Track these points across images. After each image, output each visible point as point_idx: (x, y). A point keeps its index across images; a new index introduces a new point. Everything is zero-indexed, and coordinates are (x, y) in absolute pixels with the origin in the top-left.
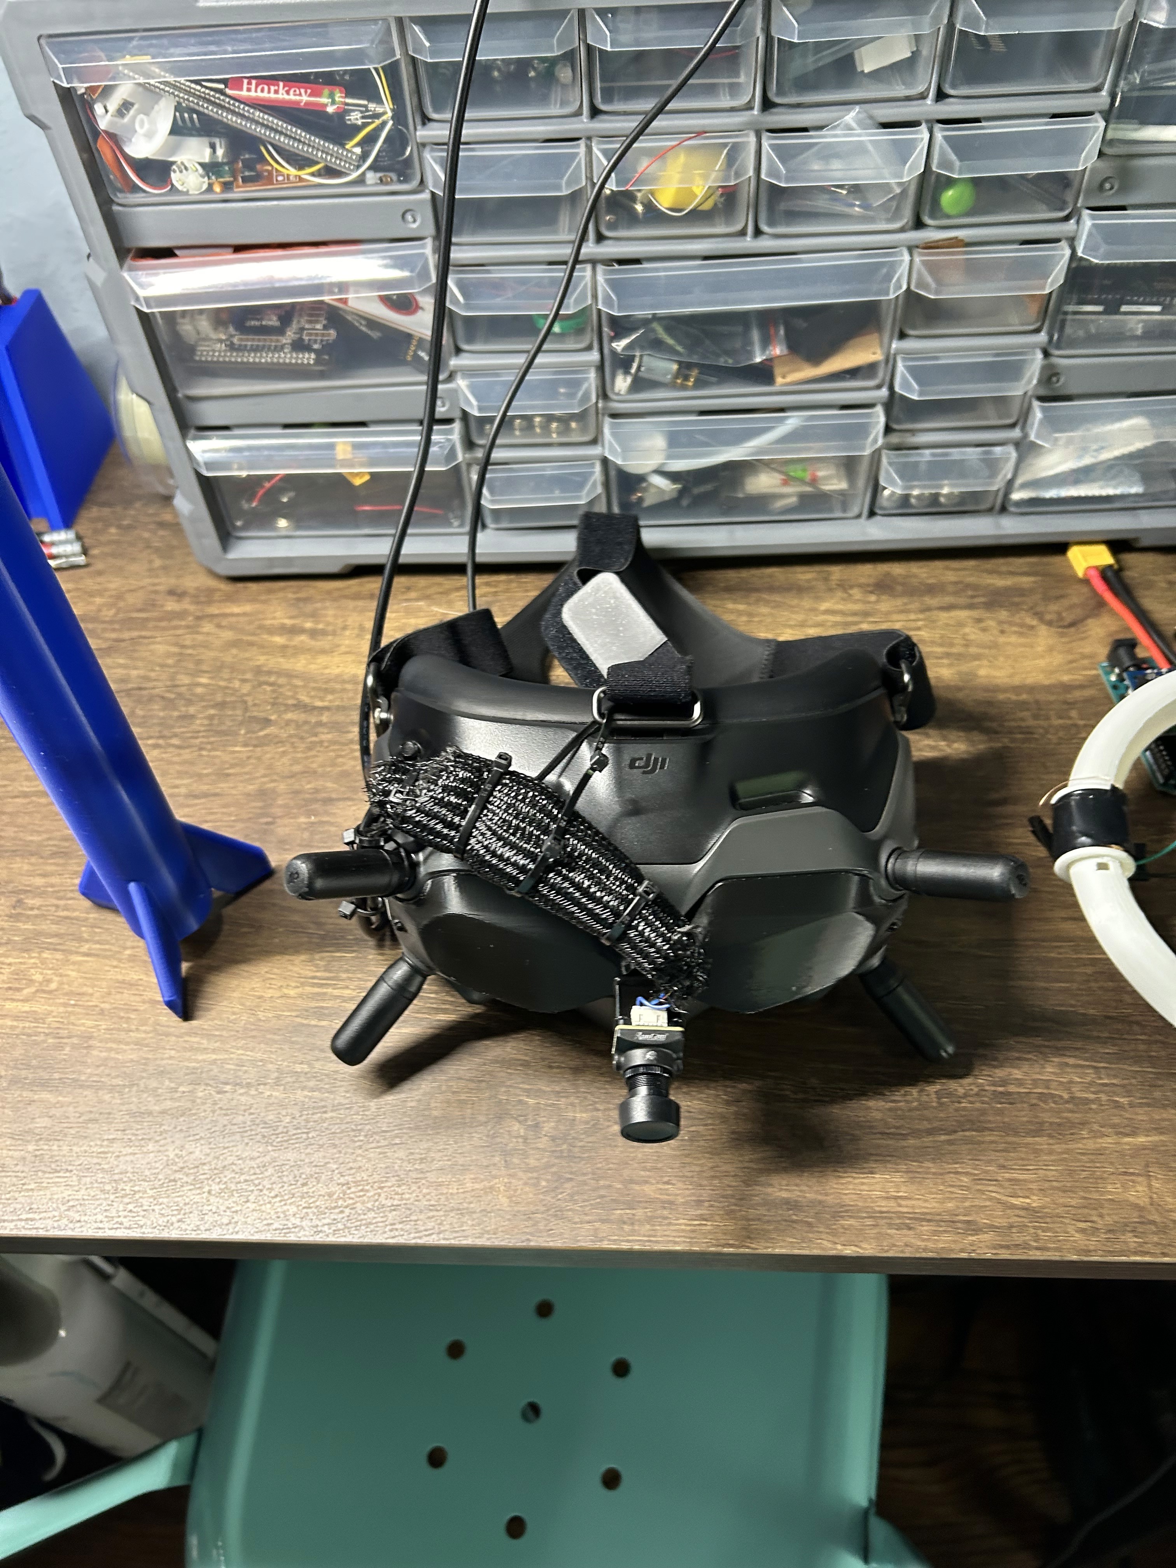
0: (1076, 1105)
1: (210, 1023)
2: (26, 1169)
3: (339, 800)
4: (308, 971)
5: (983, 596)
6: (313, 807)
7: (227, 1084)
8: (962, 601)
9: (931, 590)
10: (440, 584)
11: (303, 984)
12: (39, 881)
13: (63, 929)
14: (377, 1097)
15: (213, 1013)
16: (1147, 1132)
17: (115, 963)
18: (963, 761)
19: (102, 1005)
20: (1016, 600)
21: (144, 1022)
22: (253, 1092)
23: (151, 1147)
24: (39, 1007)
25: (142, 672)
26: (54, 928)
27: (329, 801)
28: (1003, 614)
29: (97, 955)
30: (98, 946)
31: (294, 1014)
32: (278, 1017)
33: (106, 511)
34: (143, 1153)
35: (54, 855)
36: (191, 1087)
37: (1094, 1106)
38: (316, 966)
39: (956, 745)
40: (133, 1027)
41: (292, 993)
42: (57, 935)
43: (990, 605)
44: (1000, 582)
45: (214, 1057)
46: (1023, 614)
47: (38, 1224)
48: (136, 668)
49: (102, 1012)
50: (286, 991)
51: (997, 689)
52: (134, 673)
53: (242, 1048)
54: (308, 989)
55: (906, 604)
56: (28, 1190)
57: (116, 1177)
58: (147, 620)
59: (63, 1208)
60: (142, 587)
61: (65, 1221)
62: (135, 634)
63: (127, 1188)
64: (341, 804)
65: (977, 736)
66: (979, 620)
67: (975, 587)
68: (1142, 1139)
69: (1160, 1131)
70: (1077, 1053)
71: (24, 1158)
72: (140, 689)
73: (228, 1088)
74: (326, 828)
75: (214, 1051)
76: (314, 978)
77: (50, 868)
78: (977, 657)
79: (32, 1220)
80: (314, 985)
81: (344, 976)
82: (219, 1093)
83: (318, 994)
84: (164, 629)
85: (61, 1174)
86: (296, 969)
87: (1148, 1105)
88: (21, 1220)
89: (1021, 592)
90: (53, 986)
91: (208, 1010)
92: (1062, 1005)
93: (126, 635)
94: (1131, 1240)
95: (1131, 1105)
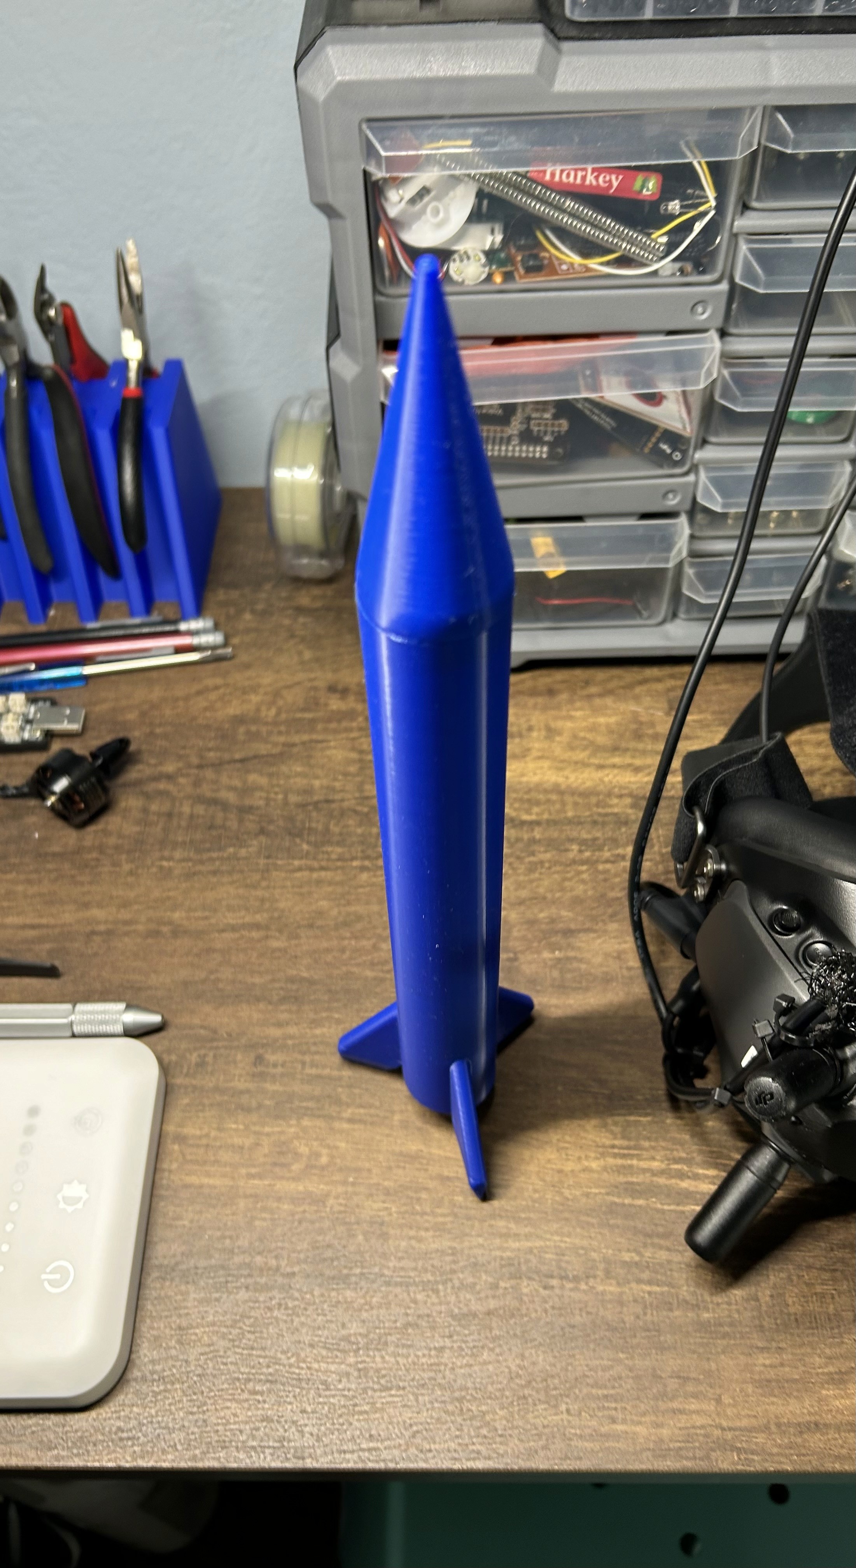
1: (512, 1203)
2: (353, 1386)
3: (580, 931)
4: (605, 1139)
6: (553, 939)
7: (552, 1277)
10: (620, 677)
11: (603, 1155)
12: (275, 1032)
13: (317, 1091)
14: (723, 1290)
15: (513, 1191)
17: (387, 1132)
19: (386, 1183)
21: (439, 1203)
22: (583, 1286)
23: (485, 1355)
24: (315, 1186)
25: (325, 782)
26: (307, 1088)
27: (568, 933)
29: (364, 1122)
30: (362, 1111)
31: (603, 1191)
32: (587, 1195)
33: (234, 594)
34: (480, 1363)
35: (283, 1000)
36: (513, 1282)
38: (612, 1132)
40: (428, 1210)
41: (594, 1165)
42: (312, 1098)
45: (529, 1244)
47: (385, 1454)
48: (317, 777)
49: (387, 1192)
50: (586, 1163)
52: (317, 783)
53: (557, 1233)
54: (611, 1161)
56: (361, 1413)
57: (457, 1394)
58: (313, 721)
59: (407, 1434)
60: (298, 683)
61: (413, 1450)
62: (305, 737)
63: (474, 1408)
64: (583, 936)
71: (348, 1374)
72: (327, 801)
73: (554, 1282)
74: (575, 965)
75: (528, 1237)
76: (613, 1147)
77: (284, 1016)
79: (376, 1449)
80: (615, 1156)
81: (646, 1144)
82: (545, 1288)
83: (624, 1167)
84: (335, 731)
85: (393, 1392)
86: (590, 1136)
88: (363, 1450)
90: (324, 1160)
91: (507, 1187)
93: (296, 739)
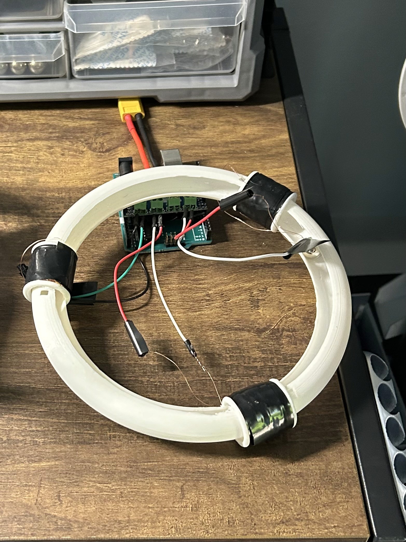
0: (10, 444)
5: (59, 132)
8: (43, 135)
9: (26, 128)
16: (49, 459)
18: (12, 234)
20: (78, 135)
28: (67, 144)
37: (20, 445)
39: (10, 224)
43: (59, 139)
44: (71, 124)
46: (80, 143)
51: (48, 190)
55: (8, 137)
65: (25, 219)
66: (51, 148)
67: (54, 127)
68: (43, 464)
69: (56, 458)
70: (22, 412)
78: (41, 170)
87: (55, 443)
89: (82, 130)
92: (22, 383)
94: (15, 526)
95: (44, 443)
